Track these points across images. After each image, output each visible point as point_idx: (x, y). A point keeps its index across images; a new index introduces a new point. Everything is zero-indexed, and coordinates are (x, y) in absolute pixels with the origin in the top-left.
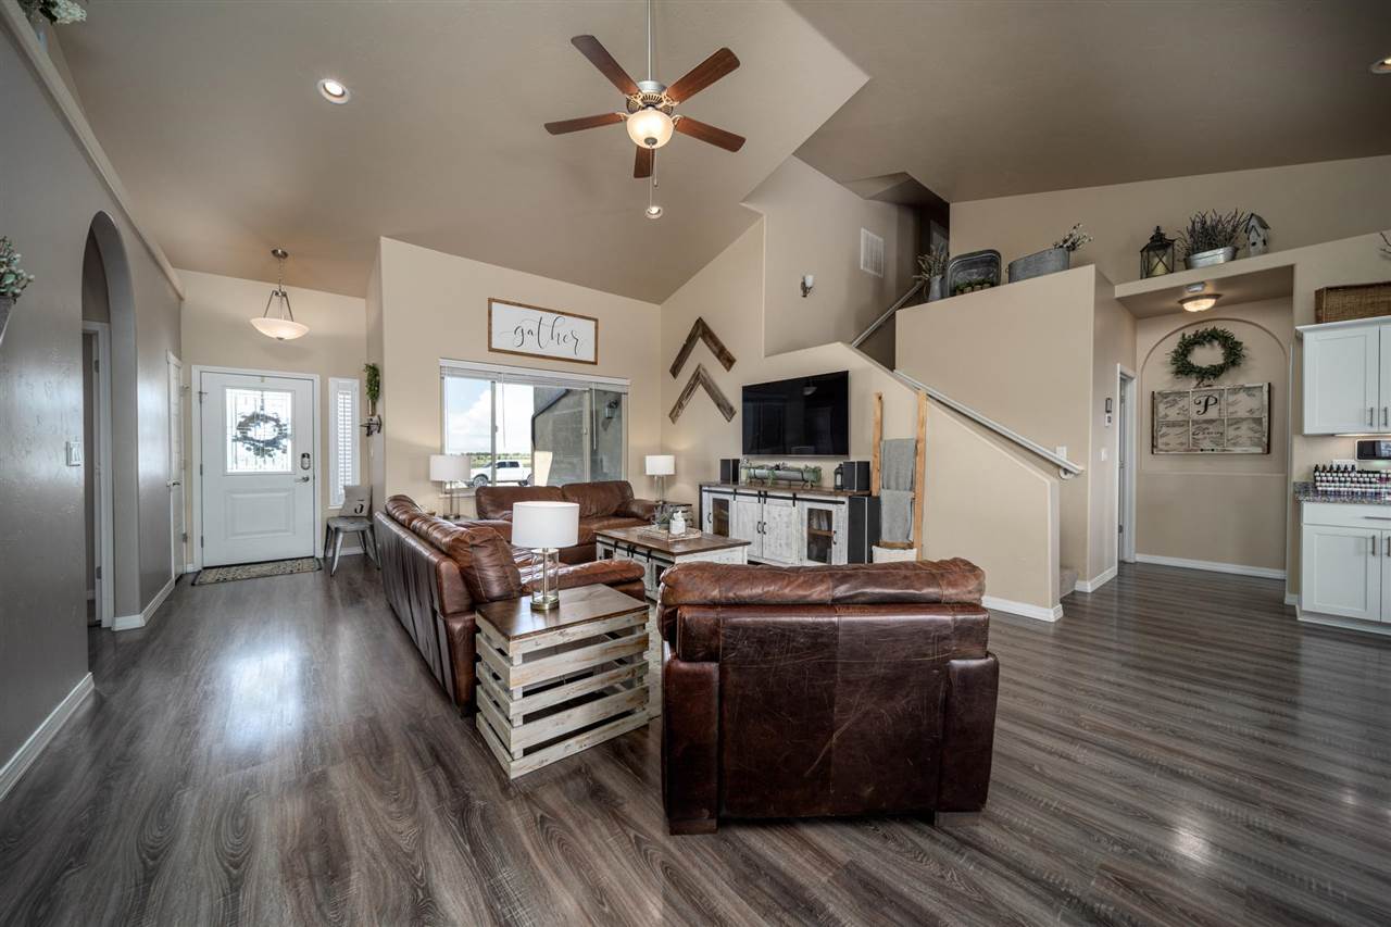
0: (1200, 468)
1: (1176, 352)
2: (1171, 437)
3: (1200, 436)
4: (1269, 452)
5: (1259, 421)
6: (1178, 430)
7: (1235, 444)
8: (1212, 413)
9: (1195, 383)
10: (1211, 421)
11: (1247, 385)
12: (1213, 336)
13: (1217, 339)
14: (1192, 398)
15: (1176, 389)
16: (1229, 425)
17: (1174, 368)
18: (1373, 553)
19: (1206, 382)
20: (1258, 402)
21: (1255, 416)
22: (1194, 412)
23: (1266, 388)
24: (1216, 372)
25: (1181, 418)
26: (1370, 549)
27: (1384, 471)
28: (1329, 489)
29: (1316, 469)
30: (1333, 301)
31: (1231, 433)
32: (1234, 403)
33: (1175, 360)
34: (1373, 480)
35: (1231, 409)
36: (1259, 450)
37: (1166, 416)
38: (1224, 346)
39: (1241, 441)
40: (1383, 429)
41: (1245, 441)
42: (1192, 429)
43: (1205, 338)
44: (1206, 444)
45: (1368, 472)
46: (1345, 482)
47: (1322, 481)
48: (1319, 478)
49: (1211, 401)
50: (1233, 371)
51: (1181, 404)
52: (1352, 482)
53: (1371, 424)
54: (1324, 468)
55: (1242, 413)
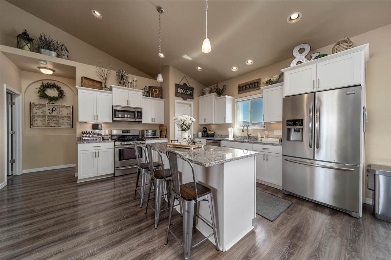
0: (50, 133)
1: (40, 88)
2: (39, 122)
3: (50, 121)
4: (72, 127)
5: (69, 117)
6: (41, 119)
7: (62, 125)
8: (54, 113)
9: (48, 102)
10: (54, 116)
11: (66, 105)
12: (53, 86)
13: (55, 88)
14: (47, 107)
15: (41, 103)
16: (60, 118)
17: (39, 94)
18: (95, 157)
19: (52, 102)
20: (69, 111)
21: (68, 116)
22: (48, 112)
23: (71, 107)
24: (55, 99)
25: (42, 114)
26: (95, 156)
27: (98, 133)
28: (86, 139)
29: (83, 133)
30: (86, 81)
31: (61, 121)
32: (62, 111)
33: (39, 92)
34: (96, 135)
35: (61, 113)
36: (70, 127)
37: (36, 113)
38: (58, 90)
39: (64, 123)
40: (97, 121)
41: (65, 124)
42: (47, 119)
43: (51, 86)
44: (53, 125)
45: (95, 133)
46: (90, 136)
47: (84, 136)
48: (83, 136)
49: (54, 109)
50: (61, 100)
51: (42, 109)
52: (91, 136)
53: (95, 120)
54: (85, 132)
55: (65, 115)
